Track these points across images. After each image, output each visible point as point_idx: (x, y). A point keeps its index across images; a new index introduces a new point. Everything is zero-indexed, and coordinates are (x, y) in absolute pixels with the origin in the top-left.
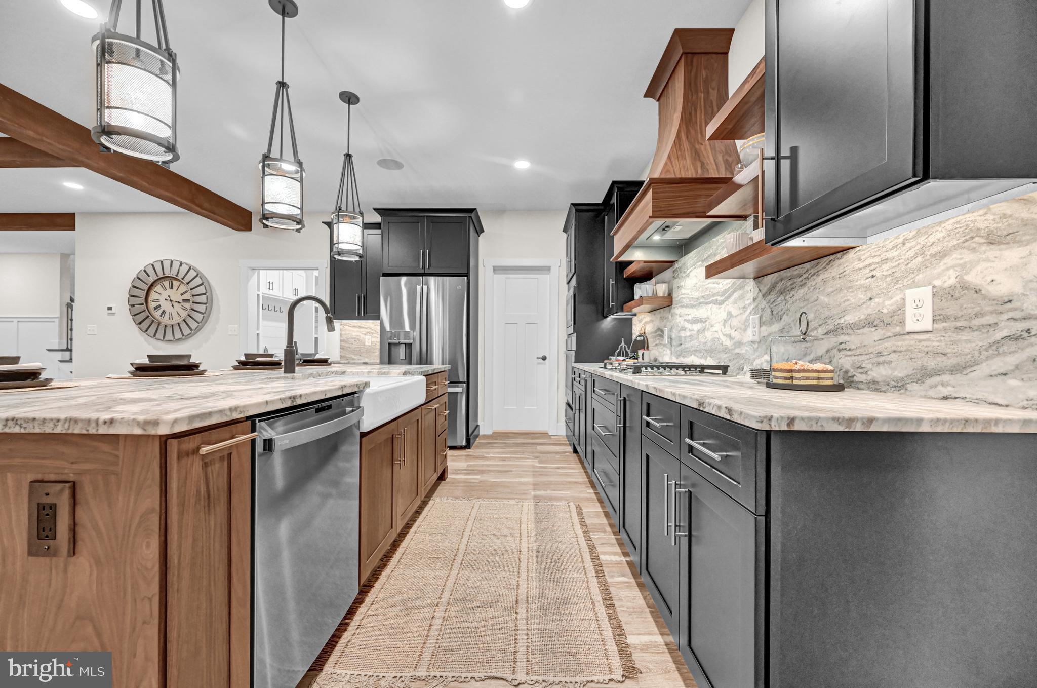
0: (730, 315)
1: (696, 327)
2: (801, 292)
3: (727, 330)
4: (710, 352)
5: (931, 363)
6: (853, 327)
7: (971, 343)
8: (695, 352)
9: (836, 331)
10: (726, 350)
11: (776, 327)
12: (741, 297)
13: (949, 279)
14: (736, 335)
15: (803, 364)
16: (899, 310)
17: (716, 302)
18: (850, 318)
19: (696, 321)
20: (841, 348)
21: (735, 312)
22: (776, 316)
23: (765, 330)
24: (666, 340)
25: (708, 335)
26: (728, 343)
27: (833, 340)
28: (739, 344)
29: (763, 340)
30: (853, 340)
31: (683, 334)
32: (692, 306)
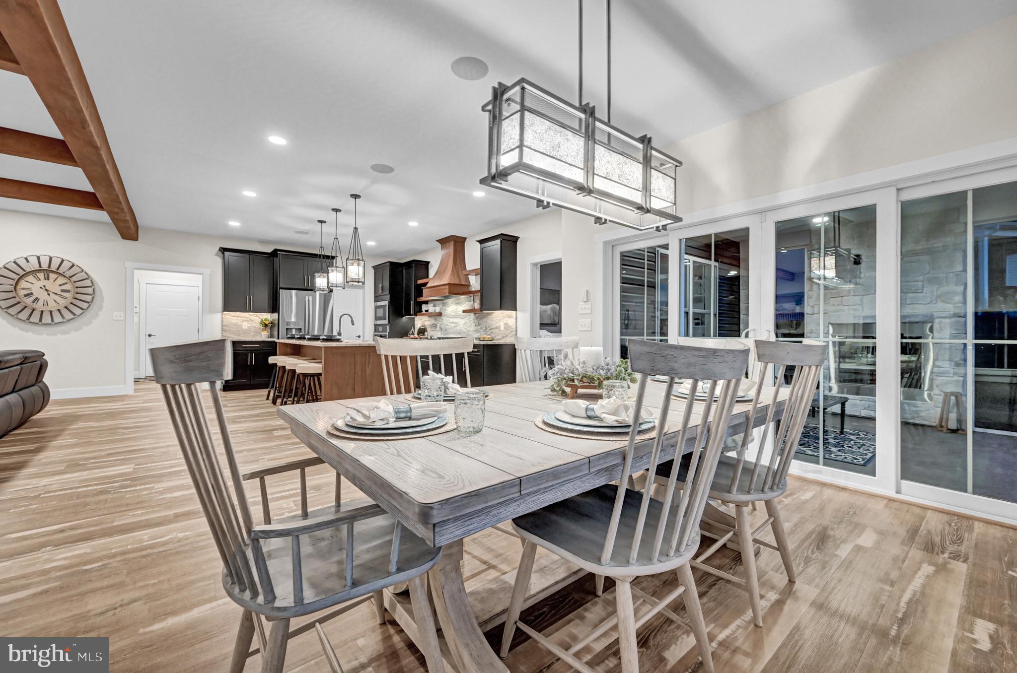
0: (466, 323)
1: (453, 325)
2: (485, 319)
3: (465, 327)
4: (459, 333)
5: (504, 335)
6: (494, 328)
7: (507, 332)
8: (453, 333)
9: (491, 329)
10: (465, 333)
11: (479, 327)
12: (470, 318)
13: (505, 322)
14: (468, 329)
15: (485, 336)
16: (500, 326)
17: (461, 318)
18: (493, 327)
19: (453, 323)
20: (492, 333)
21: (467, 322)
22: (479, 325)
23: (476, 328)
24: (438, 329)
25: (458, 328)
26: (465, 331)
27: (490, 331)
28: (469, 331)
29: (476, 330)
30: (494, 331)
31: (447, 327)
32: (451, 318)
